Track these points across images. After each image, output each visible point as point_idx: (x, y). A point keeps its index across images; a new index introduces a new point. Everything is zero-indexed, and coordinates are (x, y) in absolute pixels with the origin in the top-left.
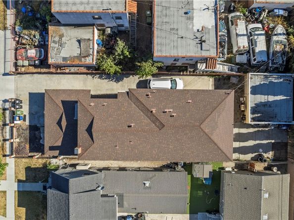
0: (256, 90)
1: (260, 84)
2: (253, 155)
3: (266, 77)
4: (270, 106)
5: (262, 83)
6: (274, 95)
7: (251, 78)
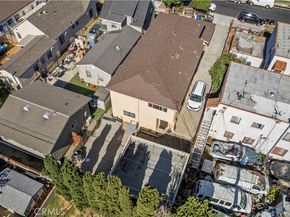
0: (166, 158)
1: (171, 166)
2: (88, 151)
3: (178, 175)
4: (139, 168)
5: (172, 168)
6: (151, 177)
7: (182, 157)
